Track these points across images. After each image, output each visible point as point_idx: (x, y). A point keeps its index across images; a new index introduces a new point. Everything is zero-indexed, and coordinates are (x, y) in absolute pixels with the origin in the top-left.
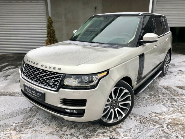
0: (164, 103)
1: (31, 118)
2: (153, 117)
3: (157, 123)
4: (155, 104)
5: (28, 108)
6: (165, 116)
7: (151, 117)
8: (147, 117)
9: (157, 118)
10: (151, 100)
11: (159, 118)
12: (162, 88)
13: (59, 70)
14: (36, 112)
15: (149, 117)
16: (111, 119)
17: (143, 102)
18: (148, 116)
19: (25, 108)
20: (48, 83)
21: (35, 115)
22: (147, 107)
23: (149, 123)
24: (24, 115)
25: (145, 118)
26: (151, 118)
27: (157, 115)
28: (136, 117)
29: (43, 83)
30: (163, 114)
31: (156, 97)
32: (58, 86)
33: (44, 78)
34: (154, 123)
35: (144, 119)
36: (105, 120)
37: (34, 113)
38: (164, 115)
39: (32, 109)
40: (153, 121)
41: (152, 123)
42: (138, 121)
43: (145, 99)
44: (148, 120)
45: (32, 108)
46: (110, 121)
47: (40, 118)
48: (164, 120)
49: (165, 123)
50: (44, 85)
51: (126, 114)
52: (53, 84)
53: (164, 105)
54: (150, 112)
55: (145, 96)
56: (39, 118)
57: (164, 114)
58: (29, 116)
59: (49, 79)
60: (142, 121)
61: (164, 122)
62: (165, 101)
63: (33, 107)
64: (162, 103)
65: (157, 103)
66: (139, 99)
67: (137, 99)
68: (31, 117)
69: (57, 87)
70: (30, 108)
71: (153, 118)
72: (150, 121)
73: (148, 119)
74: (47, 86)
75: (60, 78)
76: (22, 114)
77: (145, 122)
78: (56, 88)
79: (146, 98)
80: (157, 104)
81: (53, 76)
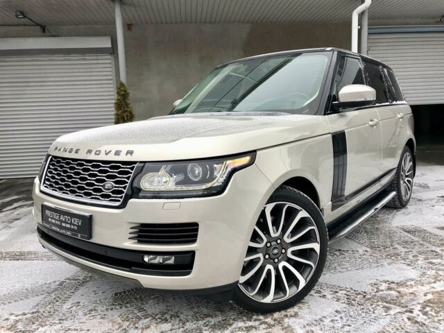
0: (408, 260)
1: (57, 303)
2: (382, 291)
3: (395, 304)
4: (385, 263)
5: (55, 282)
6: (414, 289)
7: (377, 291)
8: (365, 292)
9: (393, 292)
10: (374, 257)
11: (399, 292)
12: (402, 231)
13: (129, 155)
14: (73, 290)
15: (371, 291)
16: (268, 293)
17: (353, 260)
18: (368, 289)
19: (45, 284)
20: (100, 191)
21: (69, 297)
22: (365, 271)
23: (372, 305)
24: (40, 298)
25: (360, 294)
26: (378, 294)
27: (393, 286)
28: (337, 292)
29: (88, 194)
30: (409, 283)
31: (388, 249)
32: (124, 195)
33: (92, 180)
34: (385, 304)
35: (358, 296)
36: (252, 294)
37: (68, 293)
38: (412, 286)
39: (64, 284)
40: (383, 299)
41: (379, 303)
42: (343, 301)
43: (357, 255)
44: (370, 299)
45: (63, 282)
46: (264, 297)
47: (82, 302)
48: (412, 297)
49: (414, 303)
50: (92, 198)
51: (308, 279)
52: (114, 192)
53: (408, 265)
54: (373, 281)
55: (358, 249)
56: (79, 302)
57: (413, 283)
58: (55, 299)
59: (104, 181)
60: (354, 300)
61: (413, 300)
62: (410, 257)
63: (68, 281)
64: (403, 261)
65: (390, 261)
66: (341, 254)
67: (338, 254)
68: (57, 301)
69: (121, 197)
70: (58, 283)
71: (381, 293)
72: (375, 301)
73: (368, 296)
74: (98, 199)
75: (131, 173)
76: (37, 295)
77: (363, 301)
78: (119, 201)
79: (361, 251)
80: (389, 264)
81: (114, 172)
